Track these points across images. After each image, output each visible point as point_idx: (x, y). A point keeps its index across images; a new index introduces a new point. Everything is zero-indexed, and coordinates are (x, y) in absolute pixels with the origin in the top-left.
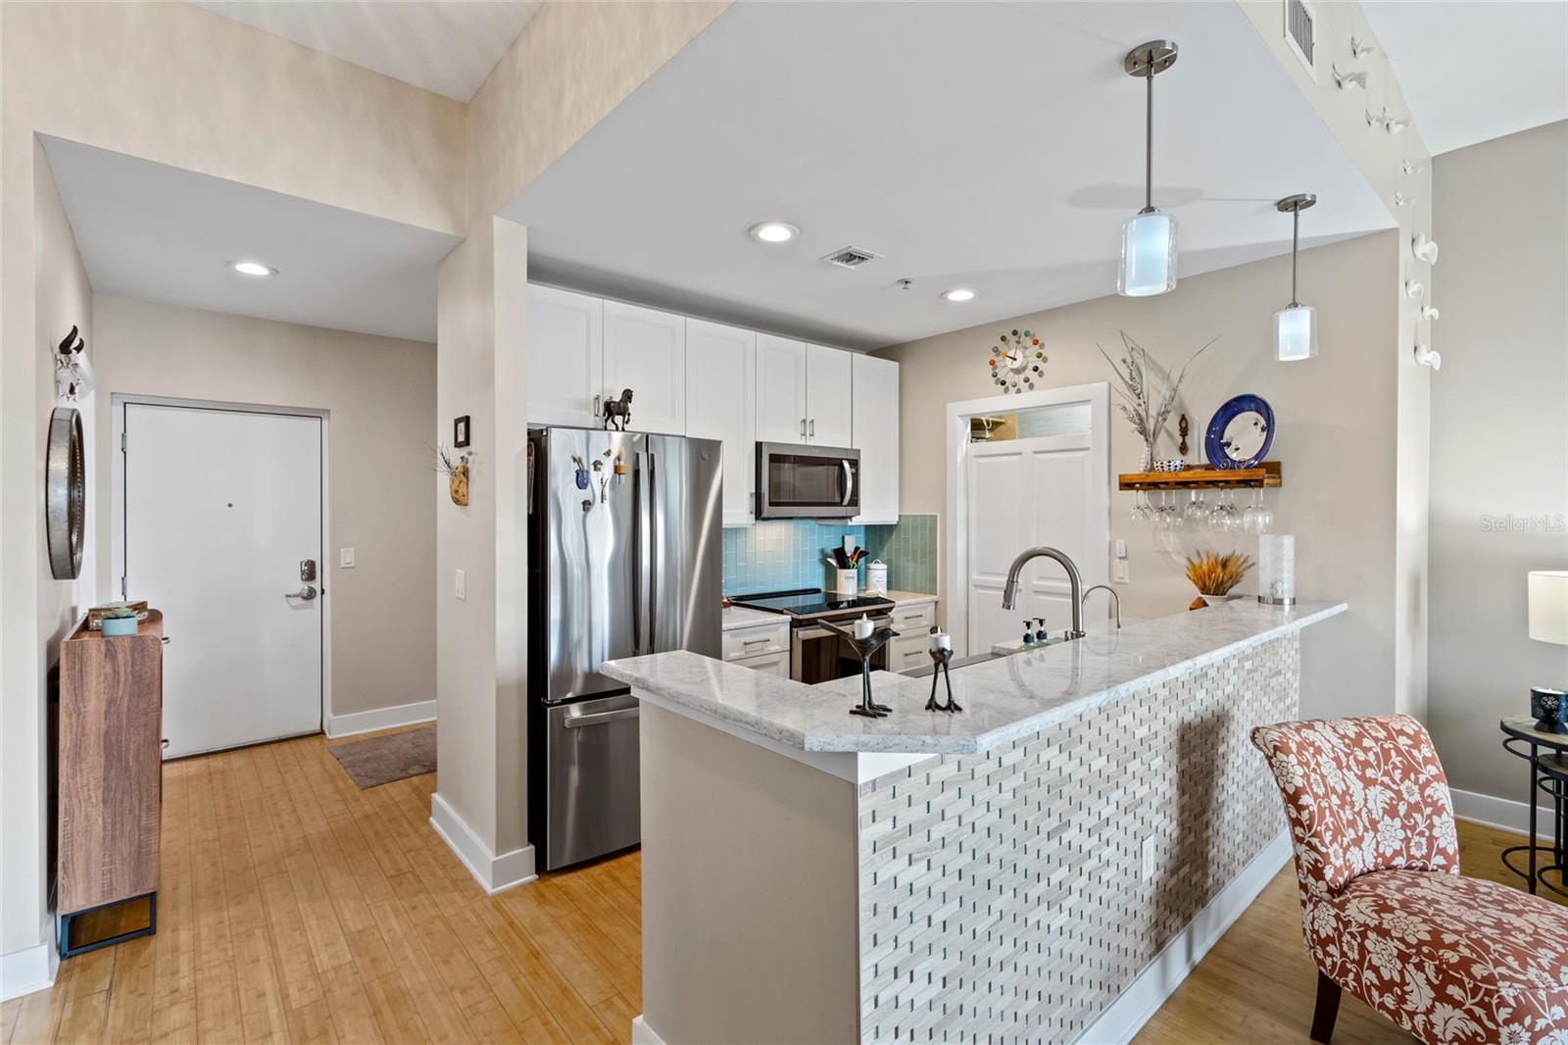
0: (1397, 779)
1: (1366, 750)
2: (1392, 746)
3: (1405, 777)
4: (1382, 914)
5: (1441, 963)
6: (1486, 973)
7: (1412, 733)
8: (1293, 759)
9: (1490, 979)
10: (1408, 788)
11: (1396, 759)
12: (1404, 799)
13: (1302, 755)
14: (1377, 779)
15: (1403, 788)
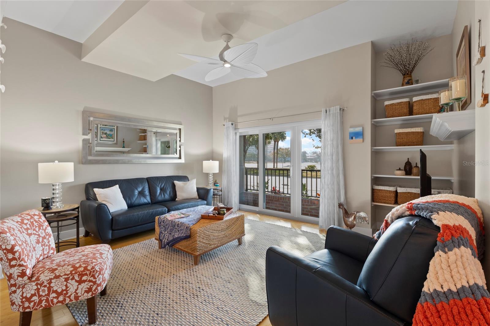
0: (38, 231)
1: (26, 224)
2: (33, 220)
3: (40, 229)
4: (54, 272)
5: (79, 273)
6: (91, 267)
7: (38, 214)
8: (8, 234)
9: (93, 268)
10: (41, 232)
11: (36, 224)
12: (41, 236)
13: (11, 232)
14: (32, 233)
15: (40, 233)
